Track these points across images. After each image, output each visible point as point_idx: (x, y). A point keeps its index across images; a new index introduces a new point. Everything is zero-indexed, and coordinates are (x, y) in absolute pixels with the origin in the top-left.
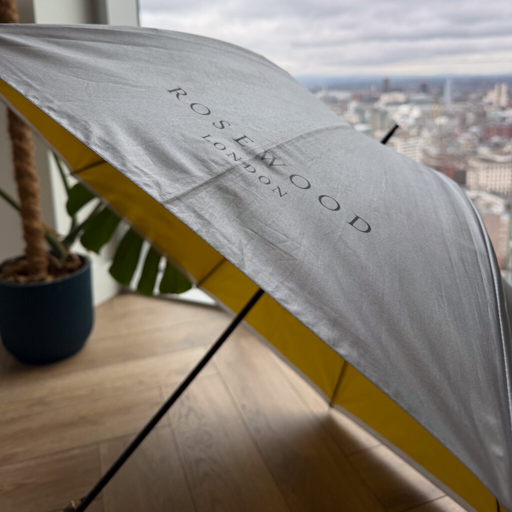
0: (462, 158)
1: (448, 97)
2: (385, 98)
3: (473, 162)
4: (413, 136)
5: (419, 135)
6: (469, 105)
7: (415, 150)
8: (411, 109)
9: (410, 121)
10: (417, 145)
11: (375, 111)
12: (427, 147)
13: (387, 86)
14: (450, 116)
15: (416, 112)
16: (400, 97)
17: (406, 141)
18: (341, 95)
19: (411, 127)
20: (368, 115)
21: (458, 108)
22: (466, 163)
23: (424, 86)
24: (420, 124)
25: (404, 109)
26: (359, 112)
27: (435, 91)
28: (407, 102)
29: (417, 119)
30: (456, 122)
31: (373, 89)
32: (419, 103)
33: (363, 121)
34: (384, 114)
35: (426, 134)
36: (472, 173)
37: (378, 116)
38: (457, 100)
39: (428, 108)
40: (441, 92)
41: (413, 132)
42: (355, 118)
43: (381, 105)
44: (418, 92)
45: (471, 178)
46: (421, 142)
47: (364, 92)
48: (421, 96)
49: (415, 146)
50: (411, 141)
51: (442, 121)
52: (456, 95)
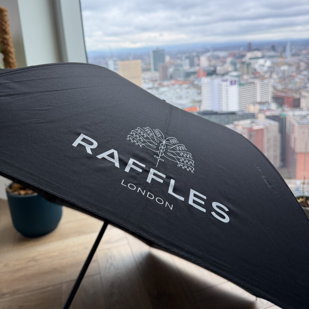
0: (297, 90)
1: (288, 53)
2: (249, 55)
3: (304, 93)
4: (267, 78)
5: (270, 77)
6: (301, 58)
7: (269, 86)
8: (266, 62)
9: (265, 69)
10: (269, 83)
11: (243, 63)
12: (275, 84)
13: (250, 47)
14: (290, 65)
15: (268, 63)
16: (259, 54)
17: (263, 81)
18: (222, 54)
19: (266, 72)
20: (238, 66)
21: (295, 59)
22: (301, 94)
23: (273, 47)
24: (271, 70)
25: (261, 61)
26: (233, 64)
27: (280, 49)
28: (263, 57)
29: (269, 67)
30: (294, 68)
31: (242, 49)
32: (270, 57)
33: (236, 70)
34: (249, 65)
35: (275, 76)
36: (304, 99)
37: (245, 66)
38: (293, 55)
39: (276, 60)
40: (284, 50)
41: (267, 75)
42: (230, 68)
43: (246, 59)
44: (269, 51)
45: (303, 103)
46: (272, 81)
47: (236, 52)
48: (272, 53)
49: (269, 84)
50: (266, 81)
51: (285, 68)
52: (294, 51)
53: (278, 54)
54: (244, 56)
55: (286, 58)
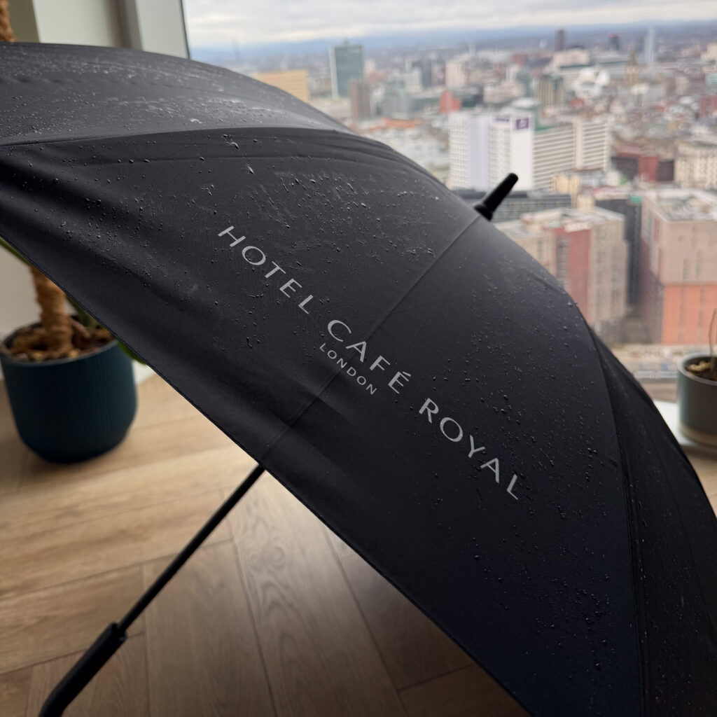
0: (669, 142)
1: (649, 55)
2: (560, 59)
3: (683, 148)
4: (601, 113)
5: (608, 110)
6: (678, 65)
7: (603, 132)
8: (597, 75)
9: (596, 91)
10: (605, 125)
11: (546, 77)
12: (619, 128)
13: (562, 41)
14: (652, 82)
15: (604, 78)
16: (582, 57)
17: (590, 121)
18: (497, 56)
19: (596, 100)
20: (534, 84)
21: (665, 70)
22: (676, 150)
23: (615, 41)
24: (609, 95)
25: (587, 74)
26: (523, 79)
27: (631, 46)
28: (591, 64)
29: (605, 88)
30: (661, 90)
31: (542, 45)
32: (608, 64)
33: (528, 94)
34: (558, 82)
35: (617, 109)
36: (683, 163)
37: (550, 85)
38: (661, 60)
39: (621, 71)
40: (640, 49)
41: (600, 107)
42: (516, 90)
43: (553, 69)
44: (607, 49)
45: (681, 171)
46: (611, 120)
47: (528, 51)
48: (612, 55)
49: (604, 128)
50: (597, 120)
51: (641, 89)
52: (662, 51)
53: (626, 57)
54: (547, 61)
55: (644, 65)
